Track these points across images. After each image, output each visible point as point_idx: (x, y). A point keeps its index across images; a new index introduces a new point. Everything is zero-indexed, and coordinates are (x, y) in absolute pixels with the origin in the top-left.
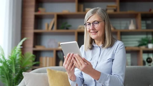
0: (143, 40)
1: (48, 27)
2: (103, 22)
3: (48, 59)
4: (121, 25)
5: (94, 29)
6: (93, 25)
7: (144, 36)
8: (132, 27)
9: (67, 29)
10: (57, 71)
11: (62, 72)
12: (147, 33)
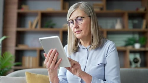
0: (130, 40)
1: (32, 24)
2: (89, 18)
3: (31, 59)
4: (107, 24)
5: (77, 27)
6: (76, 22)
7: (130, 36)
8: (118, 27)
9: (52, 27)
10: (38, 75)
11: (44, 76)
12: (133, 33)
